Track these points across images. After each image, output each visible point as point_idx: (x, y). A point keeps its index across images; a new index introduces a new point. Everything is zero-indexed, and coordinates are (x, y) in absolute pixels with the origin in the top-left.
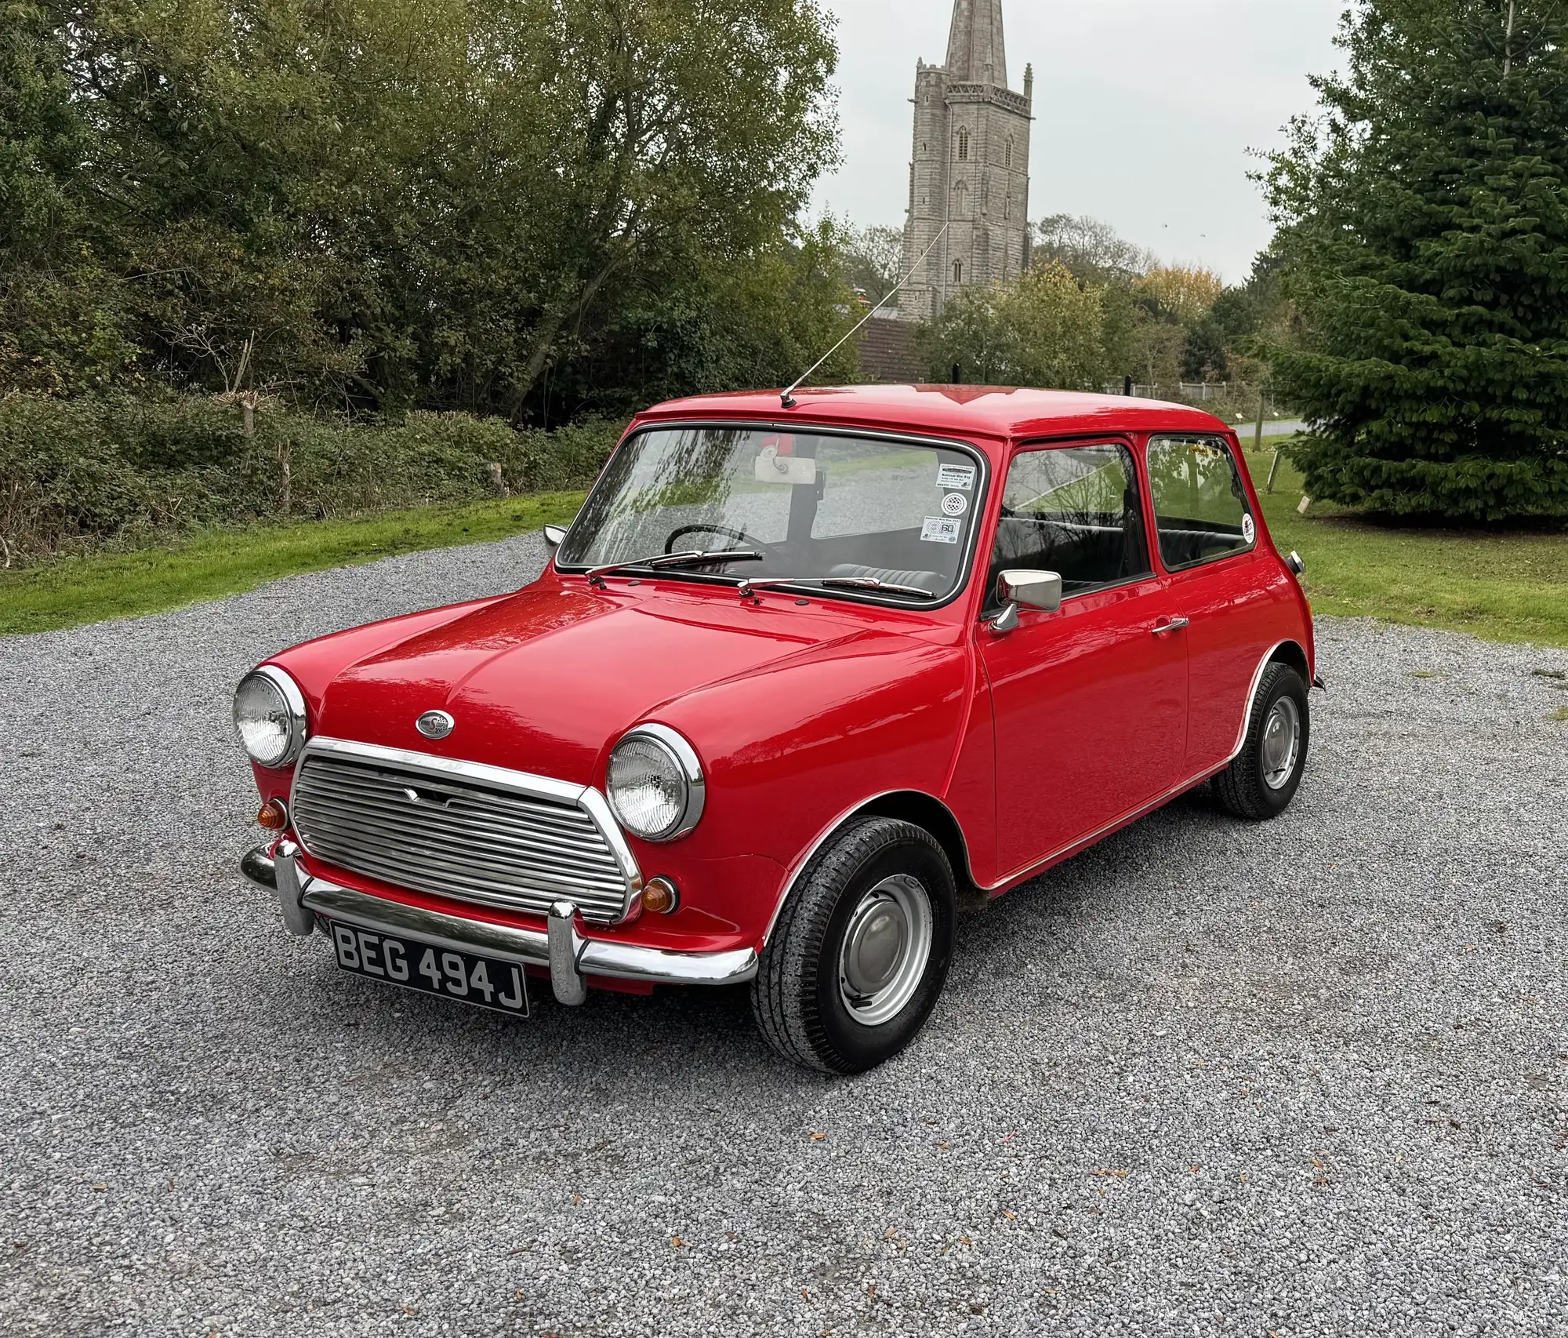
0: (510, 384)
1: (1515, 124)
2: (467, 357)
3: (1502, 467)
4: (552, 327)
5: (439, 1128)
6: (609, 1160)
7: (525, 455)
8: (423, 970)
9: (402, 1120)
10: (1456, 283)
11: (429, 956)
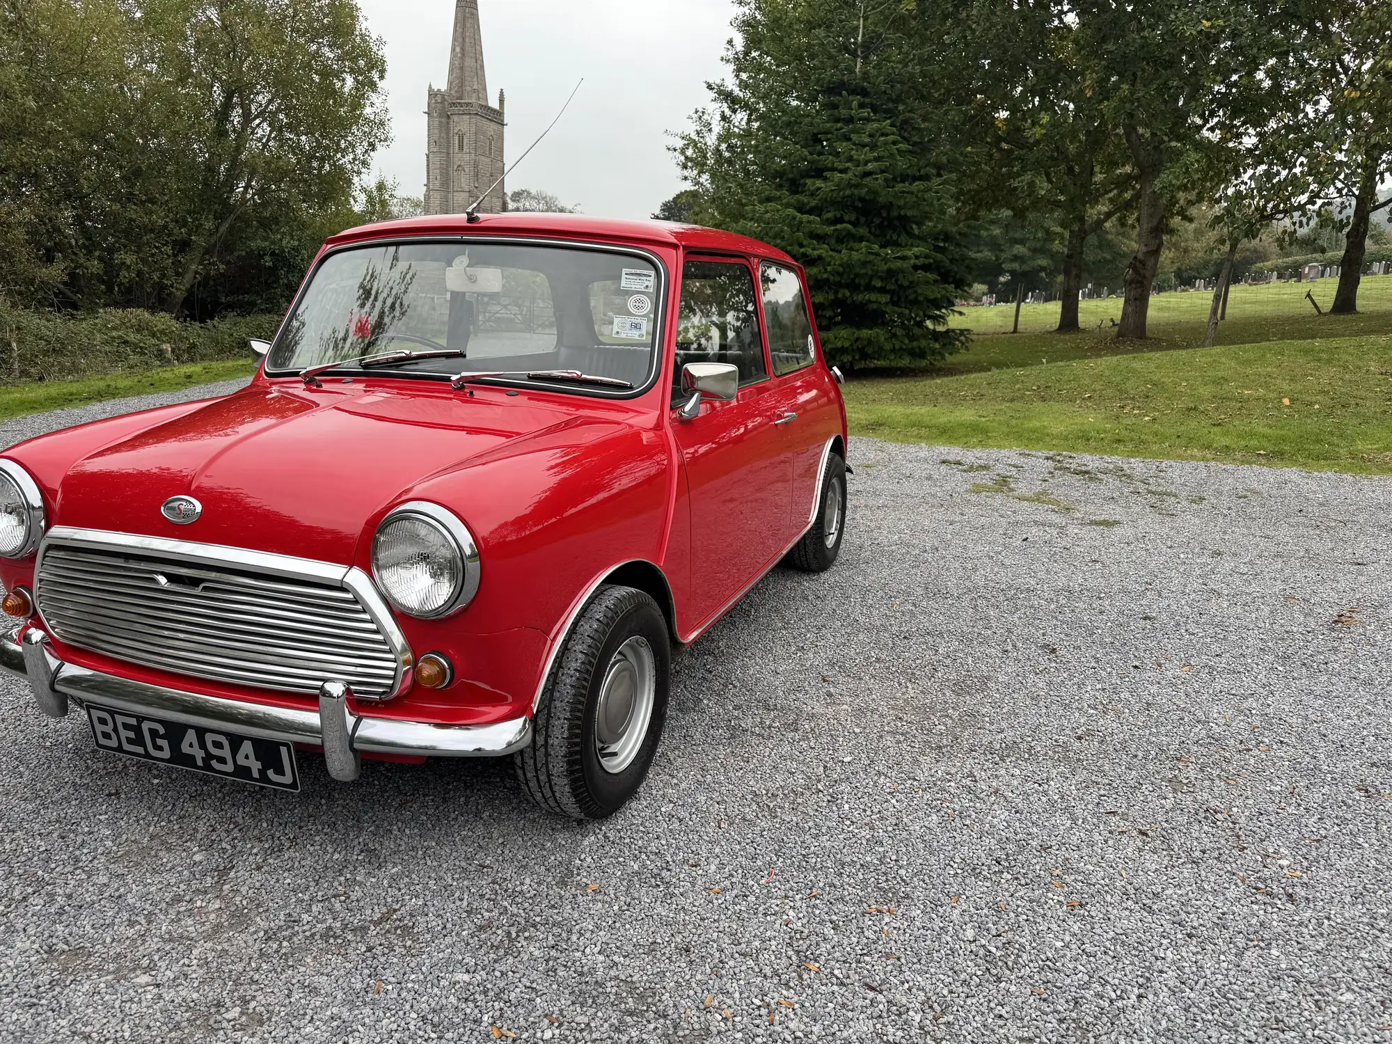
0: (172, 293)
1: (867, 100)
2: (139, 274)
3: (865, 333)
4: (197, 254)
5: (217, 906)
6: (399, 932)
7: (187, 339)
8: (185, 748)
9: (177, 899)
10: (832, 208)
11: (191, 736)
